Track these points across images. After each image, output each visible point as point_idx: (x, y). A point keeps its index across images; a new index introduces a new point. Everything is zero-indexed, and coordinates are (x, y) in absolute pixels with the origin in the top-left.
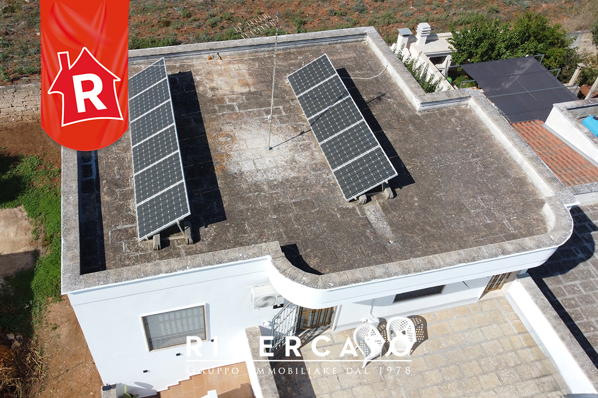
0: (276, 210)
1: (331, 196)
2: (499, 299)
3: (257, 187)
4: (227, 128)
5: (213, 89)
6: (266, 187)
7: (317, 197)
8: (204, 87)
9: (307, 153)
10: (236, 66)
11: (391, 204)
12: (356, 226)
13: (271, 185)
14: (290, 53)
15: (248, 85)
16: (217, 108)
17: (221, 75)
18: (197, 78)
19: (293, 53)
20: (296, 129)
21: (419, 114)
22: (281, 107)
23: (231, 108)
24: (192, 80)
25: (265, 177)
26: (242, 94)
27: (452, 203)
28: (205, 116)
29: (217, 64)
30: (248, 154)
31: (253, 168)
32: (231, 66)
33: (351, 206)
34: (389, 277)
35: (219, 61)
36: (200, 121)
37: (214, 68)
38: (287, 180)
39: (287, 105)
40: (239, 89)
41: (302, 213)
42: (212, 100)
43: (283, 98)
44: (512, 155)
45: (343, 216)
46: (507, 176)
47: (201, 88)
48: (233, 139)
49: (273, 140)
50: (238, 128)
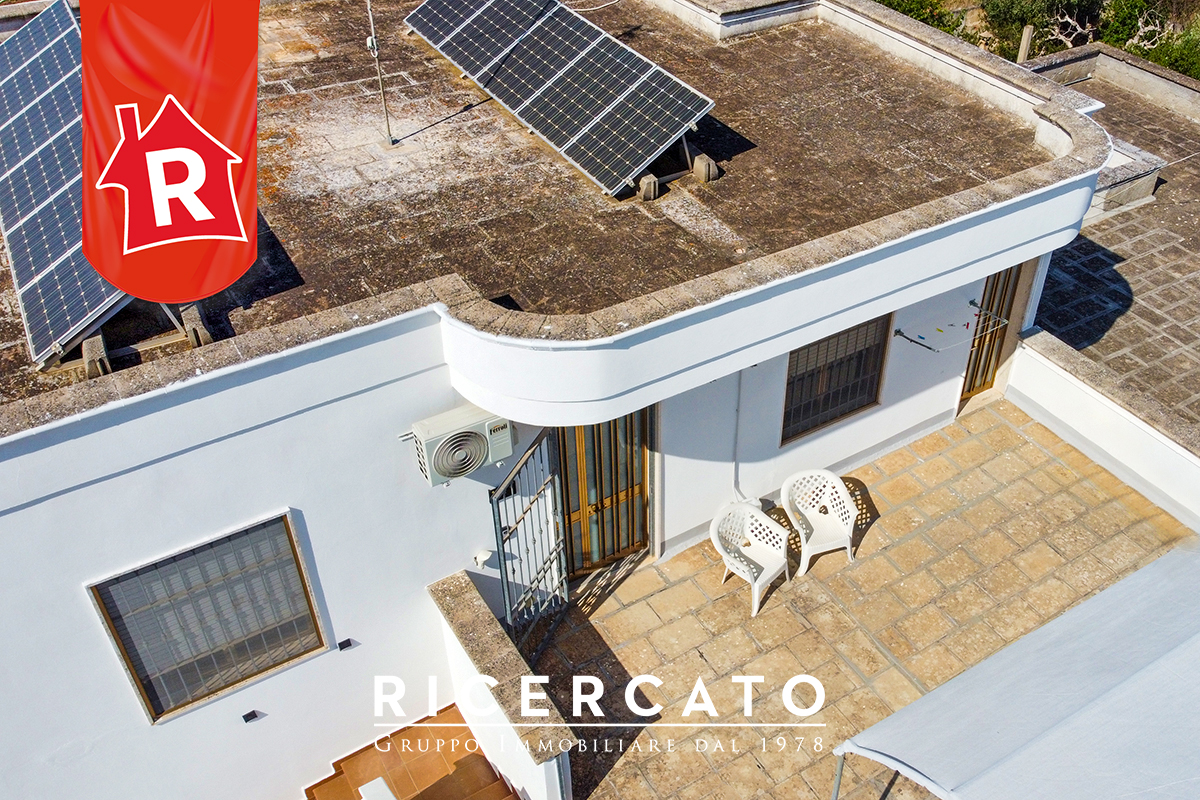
0: (438, 243)
1: (572, 198)
2: (995, 405)
3: (378, 211)
6: (400, 209)
7: (538, 204)
9: (491, 138)
11: (717, 189)
12: (649, 238)
13: (410, 202)
15: (310, 49)
20: (451, 104)
21: (725, 46)
22: (404, 74)
23: (279, 89)
25: (393, 190)
26: (299, 65)
27: (850, 162)
30: (341, 160)
31: (358, 180)
33: (624, 206)
34: (760, 283)
38: (454, 188)
39: (420, 69)
40: (289, 58)
41: (507, 237)
43: (405, 59)
44: (938, 73)
45: (610, 226)
46: (942, 107)
48: (292, 139)
49: (399, 128)
50: (300, 119)
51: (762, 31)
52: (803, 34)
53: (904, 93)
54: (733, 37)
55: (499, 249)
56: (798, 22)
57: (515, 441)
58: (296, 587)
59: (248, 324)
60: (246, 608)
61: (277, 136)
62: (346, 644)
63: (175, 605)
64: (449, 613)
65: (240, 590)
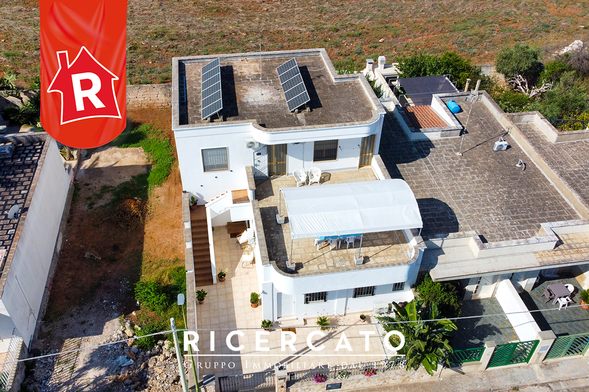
0: (259, 114)
1: (284, 111)
3: (253, 107)
4: (245, 87)
5: (241, 73)
6: (257, 107)
7: (278, 111)
8: (237, 71)
9: (278, 97)
10: (254, 64)
11: (309, 114)
12: (291, 120)
13: (259, 106)
14: (282, 60)
15: (258, 72)
16: (242, 80)
17: (246, 67)
18: (235, 68)
19: (283, 60)
20: (276, 88)
21: (335, 84)
22: (271, 80)
23: (249, 80)
24: (232, 69)
25: (258, 104)
26: (254, 75)
28: (236, 83)
29: (245, 63)
30: (252, 96)
31: (253, 100)
32: (252, 64)
33: (292, 114)
35: (247, 62)
36: (233, 84)
37: (243, 65)
38: (267, 105)
39: (274, 80)
40: (253, 73)
41: (270, 115)
42: (240, 77)
43: (273, 77)
45: (287, 117)
46: (364, 106)
47: (236, 72)
48: (247, 91)
49: (264, 92)
50: (250, 87)
51: (344, 83)
52: (353, 85)
53: (359, 102)
54: (337, 83)
55: (267, 117)
56: (354, 82)
57: (259, 145)
58: (226, 159)
59: (229, 120)
60: (219, 160)
61: (245, 90)
62: (231, 171)
63: (210, 156)
64: (246, 170)
65: (219, 156)
